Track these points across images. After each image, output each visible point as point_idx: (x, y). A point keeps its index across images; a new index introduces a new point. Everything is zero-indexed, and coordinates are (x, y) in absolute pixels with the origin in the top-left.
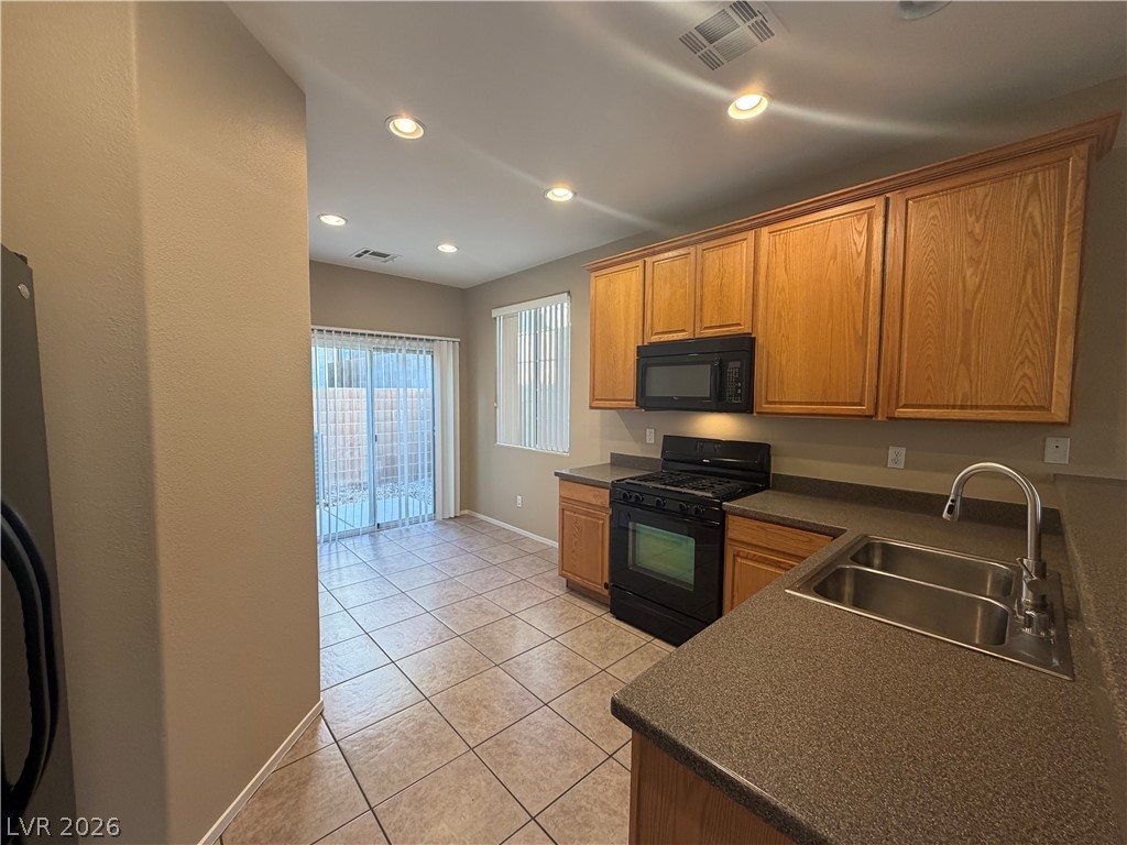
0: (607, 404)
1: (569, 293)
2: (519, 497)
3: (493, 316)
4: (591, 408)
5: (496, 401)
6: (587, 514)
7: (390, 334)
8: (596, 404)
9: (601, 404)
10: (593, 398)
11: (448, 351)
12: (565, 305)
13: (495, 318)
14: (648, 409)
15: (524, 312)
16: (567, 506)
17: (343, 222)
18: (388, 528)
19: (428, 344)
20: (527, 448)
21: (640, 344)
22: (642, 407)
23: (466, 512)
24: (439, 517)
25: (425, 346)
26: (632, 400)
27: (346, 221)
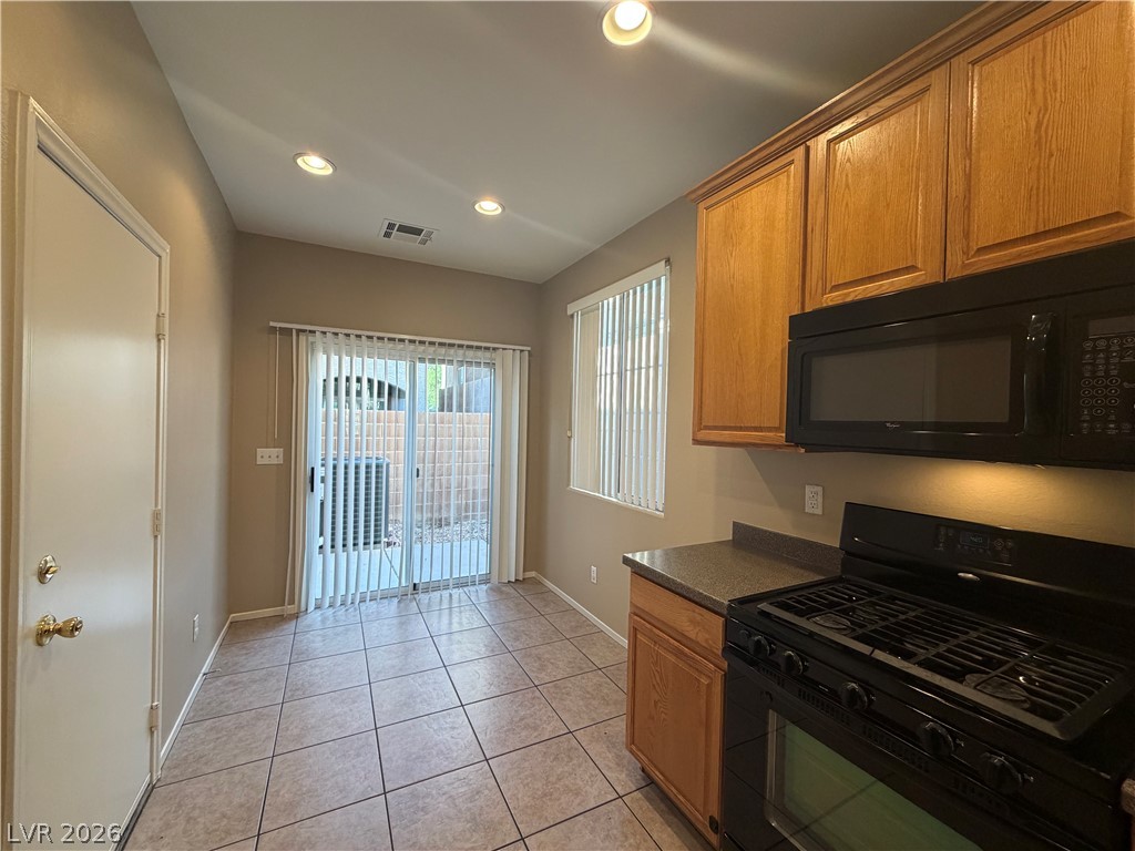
0: (726, 435)
1: (668, 261)
2: (594, 568)
3: (569, 313)
4: (696, 442)
5: (570, 430)
6: (679, 654)
7: (448, 341)
8: (703, 435)
9: (714, 435)
10: (699, 424)
11: (513, 362)
12: (663, 279)
13: (572, 316)
14: (812, 447)
15: (608, 303)
16: (641, 625)
17: (329, 171)
18: (426, 591)
19: (488, 354)
20: (606, 497)
21: (796, 312)
22: (797, 445)
23: (533, 574)
24: (495, 580)
25: (482, 356)
26: (777, 429)
27: (335, 169)
